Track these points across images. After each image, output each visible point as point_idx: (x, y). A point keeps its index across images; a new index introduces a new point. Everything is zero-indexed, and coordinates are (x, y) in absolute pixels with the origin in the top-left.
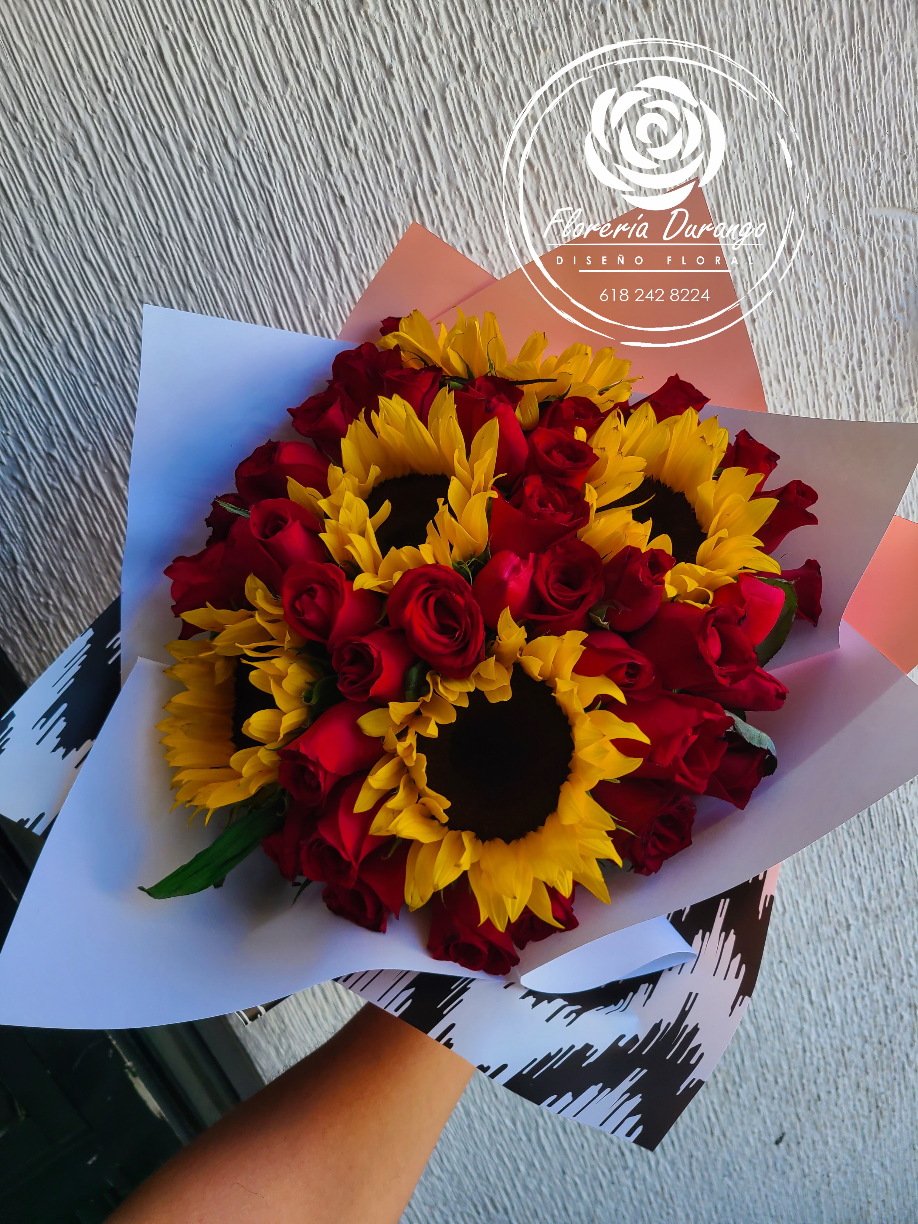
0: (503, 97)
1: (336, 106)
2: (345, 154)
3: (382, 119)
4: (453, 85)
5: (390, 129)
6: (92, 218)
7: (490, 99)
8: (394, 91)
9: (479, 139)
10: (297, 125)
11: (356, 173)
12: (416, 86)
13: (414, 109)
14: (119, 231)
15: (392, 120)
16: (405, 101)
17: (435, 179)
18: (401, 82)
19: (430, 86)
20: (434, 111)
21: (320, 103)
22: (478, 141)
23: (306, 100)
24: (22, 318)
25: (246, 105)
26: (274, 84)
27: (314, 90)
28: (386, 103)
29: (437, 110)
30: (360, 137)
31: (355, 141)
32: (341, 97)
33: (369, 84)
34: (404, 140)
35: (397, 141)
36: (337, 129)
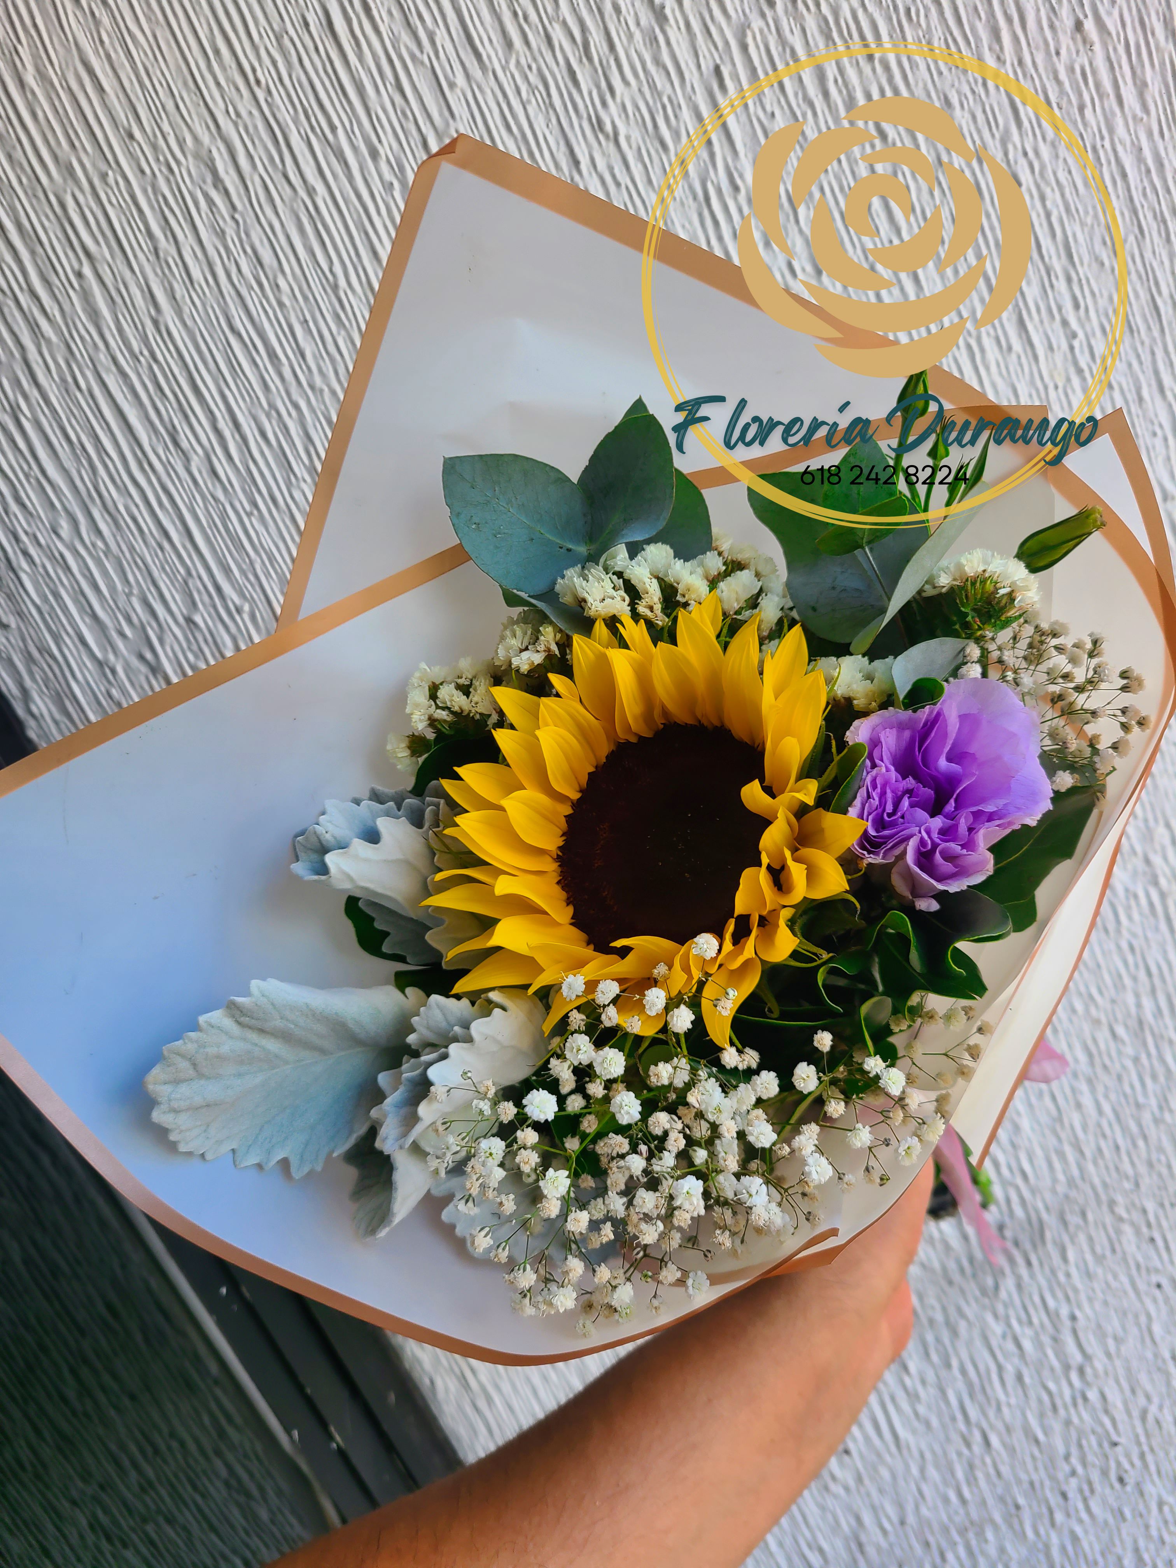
0: (835, 35)
1: (584, 75)
2: (600, 143)
3: (652, 86)
4: (757, 23)
5: (665, 100)
6: (239, 270)
7: (814, 39)
8: (668, 43)
9: (801, 101)
10: (529, 108)
11: (617, 171)
12: (701, 31)
13: (699, 67)
14: (277, 286)
15: (668, 86)
16: (687, 56)
17: (736, 169)
18: (679, 29)
19: (721, 31)
20: (729, 66)
21: (560, 71)
22: (799, 105)
23: (539, 70)
24: (147, 423)
25: (452, 85)
26: (492, 52)
27: (550, 53)
28: (658, 62)
29: (734, 65)
30: (620, 116)
31: (613, 123)
32: (590, 59)
33: (630, 36)
34: (686, 114)
35: (676, 116)
36: (586, 107)
